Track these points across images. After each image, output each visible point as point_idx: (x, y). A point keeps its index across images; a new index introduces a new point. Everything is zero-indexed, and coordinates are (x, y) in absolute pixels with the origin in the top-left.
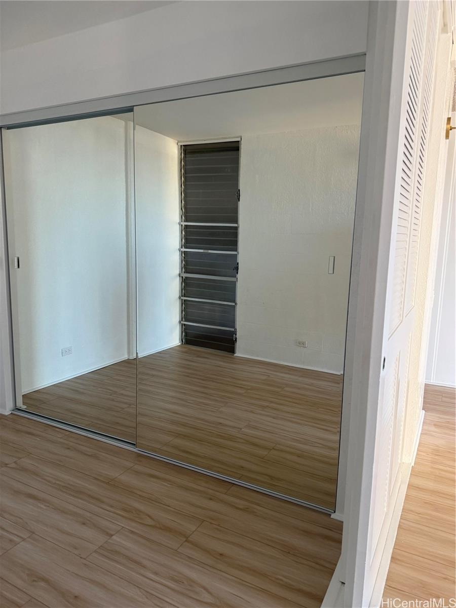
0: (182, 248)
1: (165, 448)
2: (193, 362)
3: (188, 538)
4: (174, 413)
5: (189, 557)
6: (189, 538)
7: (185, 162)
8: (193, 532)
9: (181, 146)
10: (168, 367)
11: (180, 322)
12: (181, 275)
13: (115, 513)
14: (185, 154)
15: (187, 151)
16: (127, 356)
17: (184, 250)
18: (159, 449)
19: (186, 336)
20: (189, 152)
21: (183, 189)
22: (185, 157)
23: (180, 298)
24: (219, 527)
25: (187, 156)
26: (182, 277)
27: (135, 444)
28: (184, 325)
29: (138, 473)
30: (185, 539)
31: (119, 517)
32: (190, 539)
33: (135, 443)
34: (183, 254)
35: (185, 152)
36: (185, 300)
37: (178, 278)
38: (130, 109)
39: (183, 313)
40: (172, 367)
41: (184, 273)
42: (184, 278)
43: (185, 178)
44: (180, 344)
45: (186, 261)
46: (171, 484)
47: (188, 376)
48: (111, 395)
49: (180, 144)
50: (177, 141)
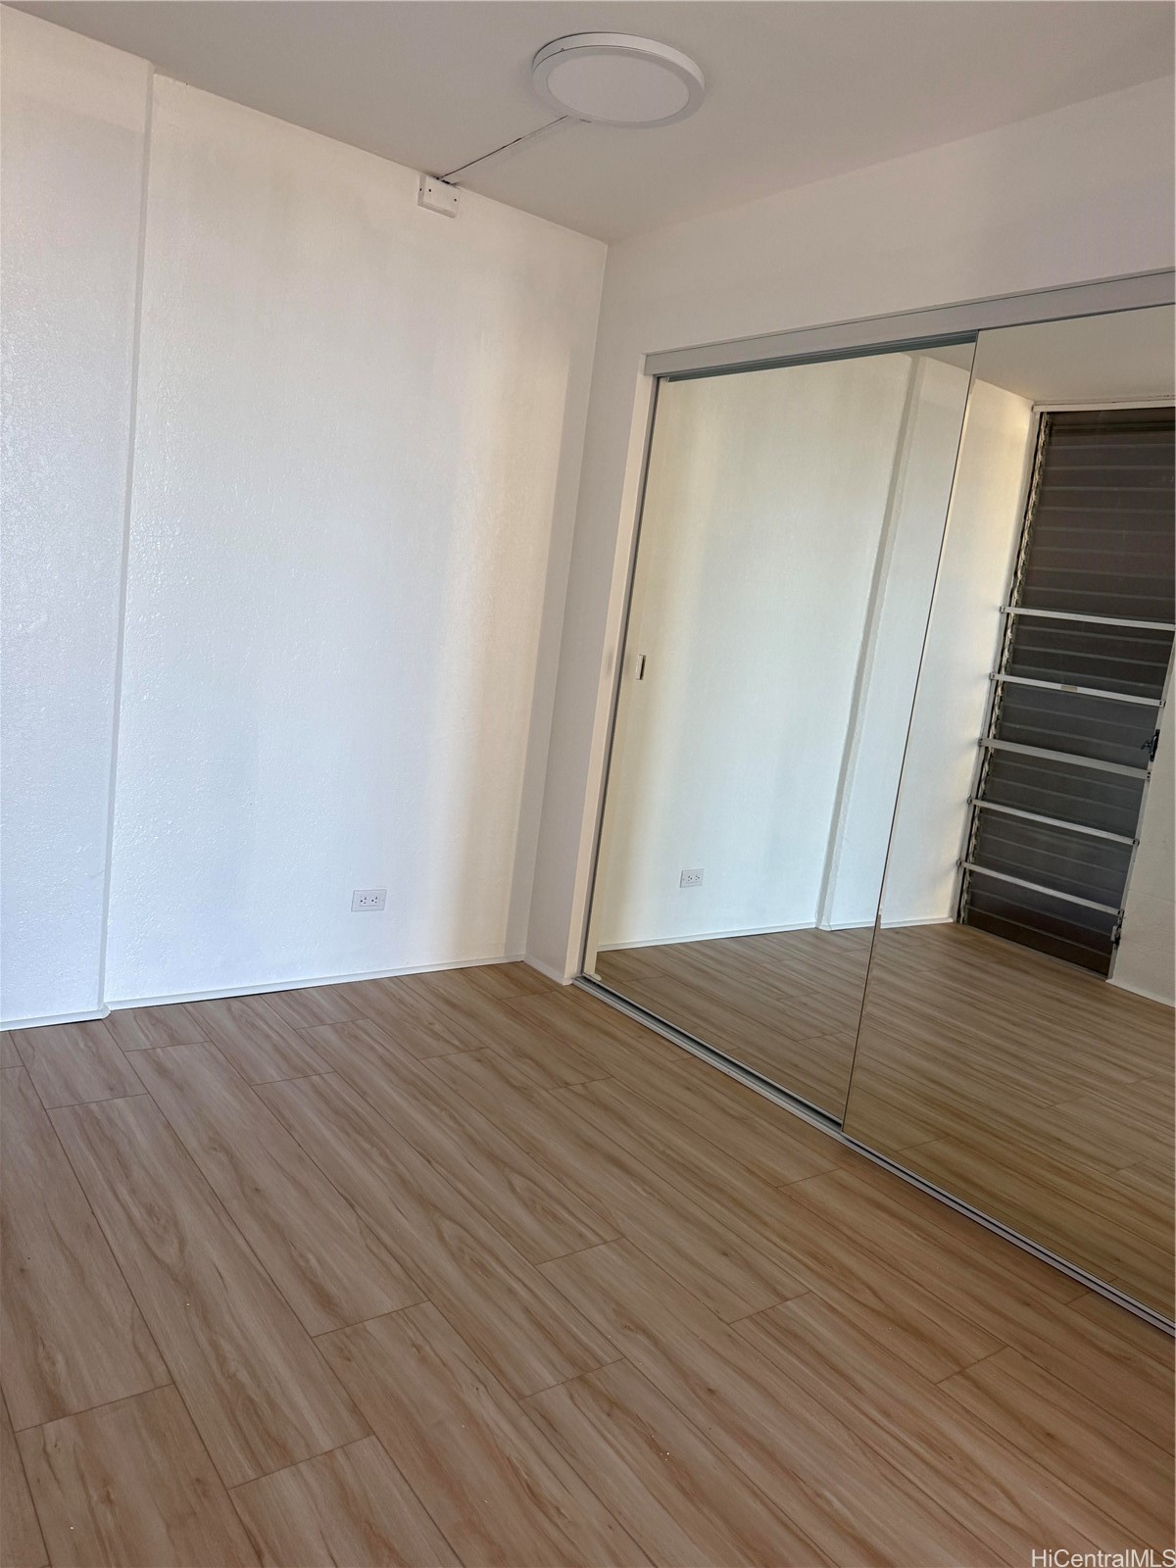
0: (999, 672)
1: (908, 1154)
2: (987, 972)
3: (965, 1368)
4: (934, 1082)
5: (968, 1412)
6: (967, 1370)
7: (1047, 453)
8: (979, 1361)
9: (1042, 414)
10: (920, 971)
11: (959, 864)
12: (985, 743)
13: (791, 1255)
14: (1050, 435)
15: (1055, 428)
16: (814, 920)
17: (1003, 677)
18: (896, 1152)
19: (972, 902)
20: (1058, 431)
21: (1028, 523)
22: (1048, 443)
23: (969, 801)
24: (1045, 1373)
25: (1054, 438)
26: (987, 748)
27: (838, 1125)
28: (972, 873)
29: (843, 1188)
30: (957, 1369)
31: (802, 1267)
32: (970, 1371)
33: (841, 1122)
34: (999, 689)
35: (1051, 431)
36: (982, 810)
37: (975, 749)
38: (970, 337)
39: (973, 840)
40: (928, 974)
41: (995, 738)
42: (991, 751)
43: (1041, 495)
44: (951, 920)
45: (1004, 709)
46: (925, 1239)
47: (971, 1005)
48: (778, 1000)
49: (1040, 409)
50: (1032, 403)
